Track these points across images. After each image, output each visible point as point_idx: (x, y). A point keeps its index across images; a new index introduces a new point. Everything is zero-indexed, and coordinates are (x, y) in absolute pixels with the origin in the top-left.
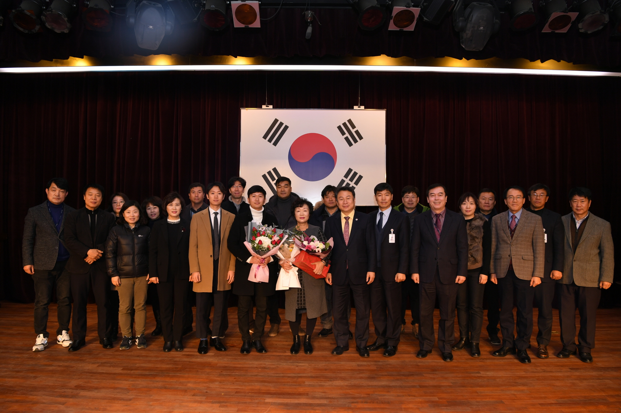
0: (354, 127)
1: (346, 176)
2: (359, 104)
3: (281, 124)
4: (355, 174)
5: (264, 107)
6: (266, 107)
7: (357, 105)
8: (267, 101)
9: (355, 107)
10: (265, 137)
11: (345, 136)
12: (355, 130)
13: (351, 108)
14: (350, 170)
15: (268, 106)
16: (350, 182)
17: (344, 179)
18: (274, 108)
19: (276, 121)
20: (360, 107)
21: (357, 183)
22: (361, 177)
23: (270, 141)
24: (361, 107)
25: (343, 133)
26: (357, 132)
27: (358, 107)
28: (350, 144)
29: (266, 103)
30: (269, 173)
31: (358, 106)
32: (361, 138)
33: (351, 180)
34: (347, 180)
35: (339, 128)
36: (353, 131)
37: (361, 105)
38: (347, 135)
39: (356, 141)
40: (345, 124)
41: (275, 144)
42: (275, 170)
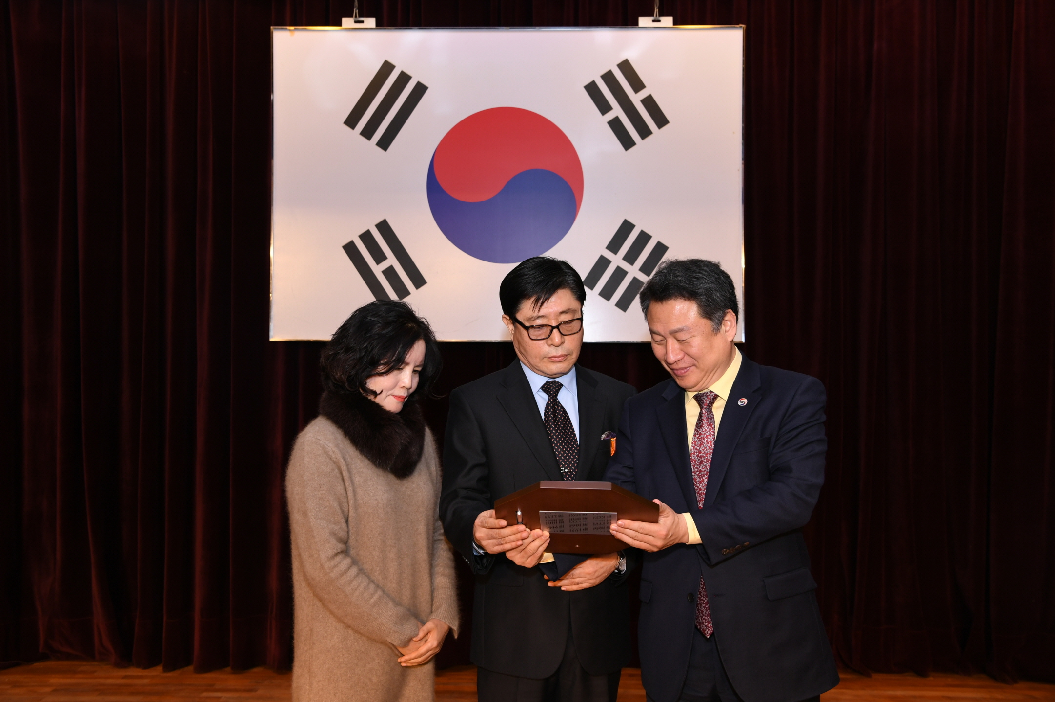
0: (638, 85)
1: (614, 245)
2: (656, 11)
4: (644, 238)
5: (347, 22)
6: (356, 22)
7: (649, 13)
8: (357, 3)
9: (644, 21)
10: (351, 121)
11: (610, 116)
12: (643, 94)
13: (631, 22)
14: (626, 227)
15: (362, 22)
16: (625, 266)
17: (609, 255)
18: (380, 25)
19: (387, 68)
20: (659, 21)
21: (647, 268)
22: (660, 250)
23: (368, 133)
24: (663, 19)
25: (604, 107)
26: (650, 103)
27: (654, 21)
28: (627, 143)
29: (356, 11)
30: (366, 237)
31: (651, 18)
32: (661, 121)
33: (631, 258)
34: (617, 260)
35: (592, 89)
36: (636, 99)
37: (662, 14)
38: (617, 111)
39: (645, 132)
40: (608, 77)
41: (385, 143)
42: (384, 227)
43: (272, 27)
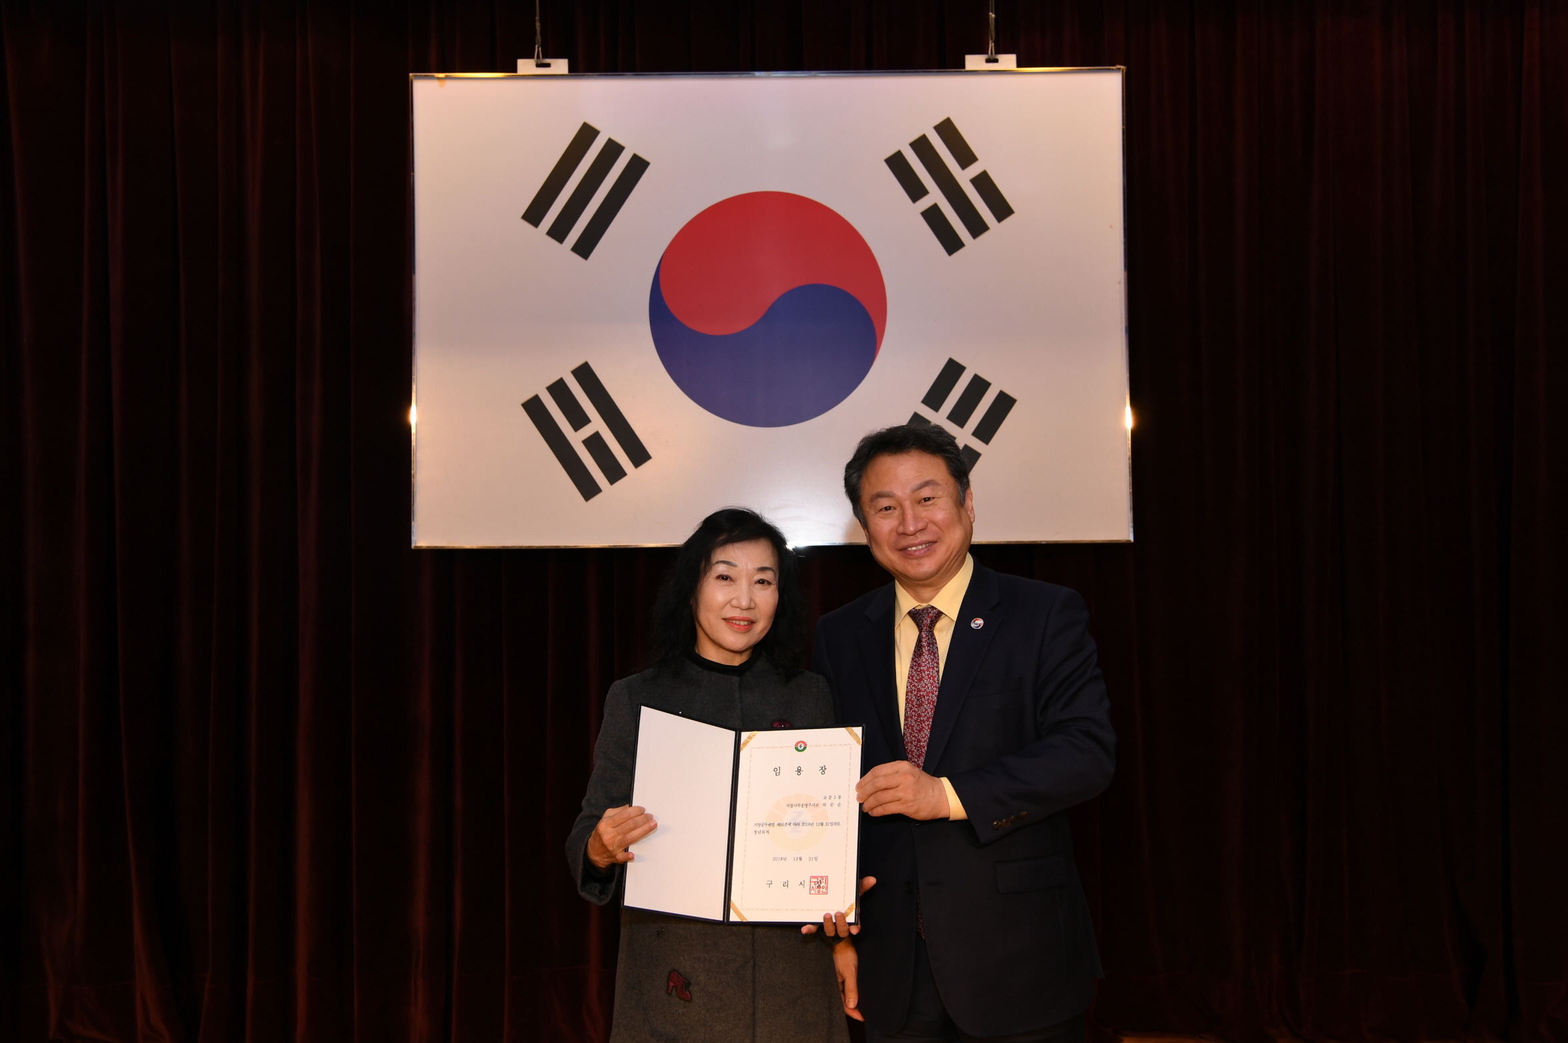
0: (966, 157)
1: (934, 398)
2: (991, 45)
3: (613, 150)
4: (979, 386)
5: (526, 66)
6: (538, 65)
7: (980, 50)
8: (539, 37)
9: (974, 62)
10: (533, 215)
11: (925, 203)
12: (974, 170)
13: (954, 64)
14: (952, 370)
15: (548, 65)
16: (951, 428)
17: (926, 411)
18: (577, 70)
19: (587, 134)
20: (996, 61)
21: (986, 432)
22: (1004, 403)
24: (1001, 57)
25: (915, 190)
26: (983, 183)
27: (988, 61)
28: (951, 243)
29: (538, 49)
30: (559, 390)
31: (983, 57)
32: (1002, 210)
33: (960, 416)
34: (939, 418)
35: (897, 163)
36: (964, 177)
37: (1002, 49)
38: (935, 196)
39: (977, 227)
40: (921, 146)
41: (584, 248)
42: (585, 374)
43: (411, 74)
